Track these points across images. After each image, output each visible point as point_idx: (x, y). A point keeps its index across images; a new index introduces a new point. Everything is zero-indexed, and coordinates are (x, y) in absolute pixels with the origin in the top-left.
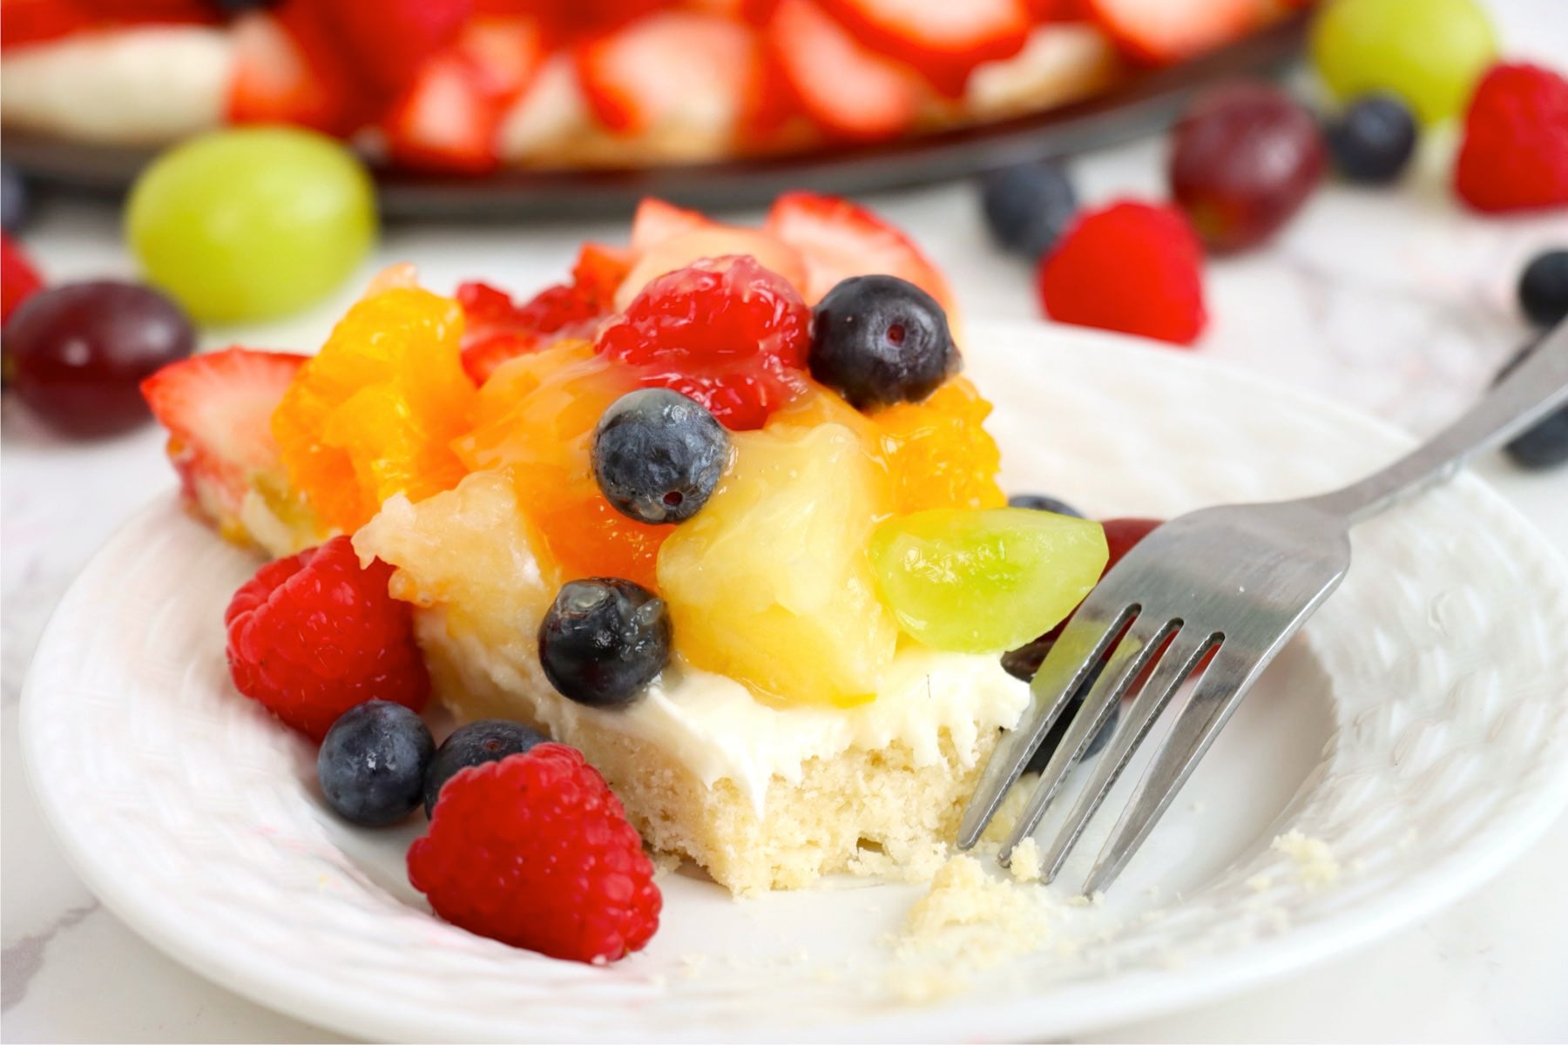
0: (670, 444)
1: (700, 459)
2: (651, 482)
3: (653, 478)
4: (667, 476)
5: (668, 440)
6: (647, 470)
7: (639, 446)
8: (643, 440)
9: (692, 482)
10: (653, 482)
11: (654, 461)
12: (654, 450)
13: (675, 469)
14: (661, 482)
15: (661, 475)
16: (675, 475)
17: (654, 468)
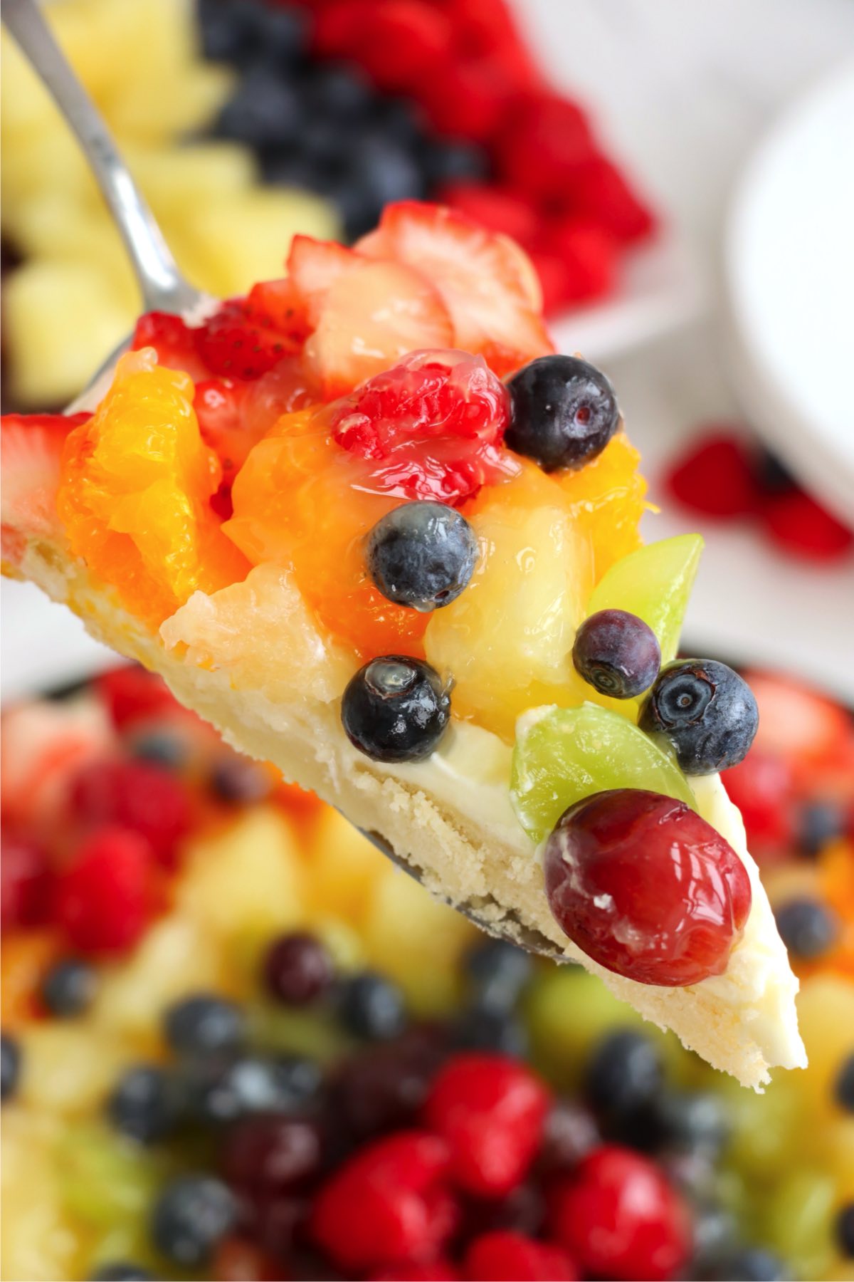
0: (444, 557)
1: (465, 564)
2: (428, 588)
3: (431, 585)
4: (441, 582)
5: (442, 555)
6: (426, 580)
7: (418, 560)
8: (422, 556)
9: (459, 582)
10: (430, 587)
11: (432, 572)
12: (431, 563)
13: (447, 576)
14: (436, 587)
15: (437, 582)
16: (448, 581)
17: (432, 577)
